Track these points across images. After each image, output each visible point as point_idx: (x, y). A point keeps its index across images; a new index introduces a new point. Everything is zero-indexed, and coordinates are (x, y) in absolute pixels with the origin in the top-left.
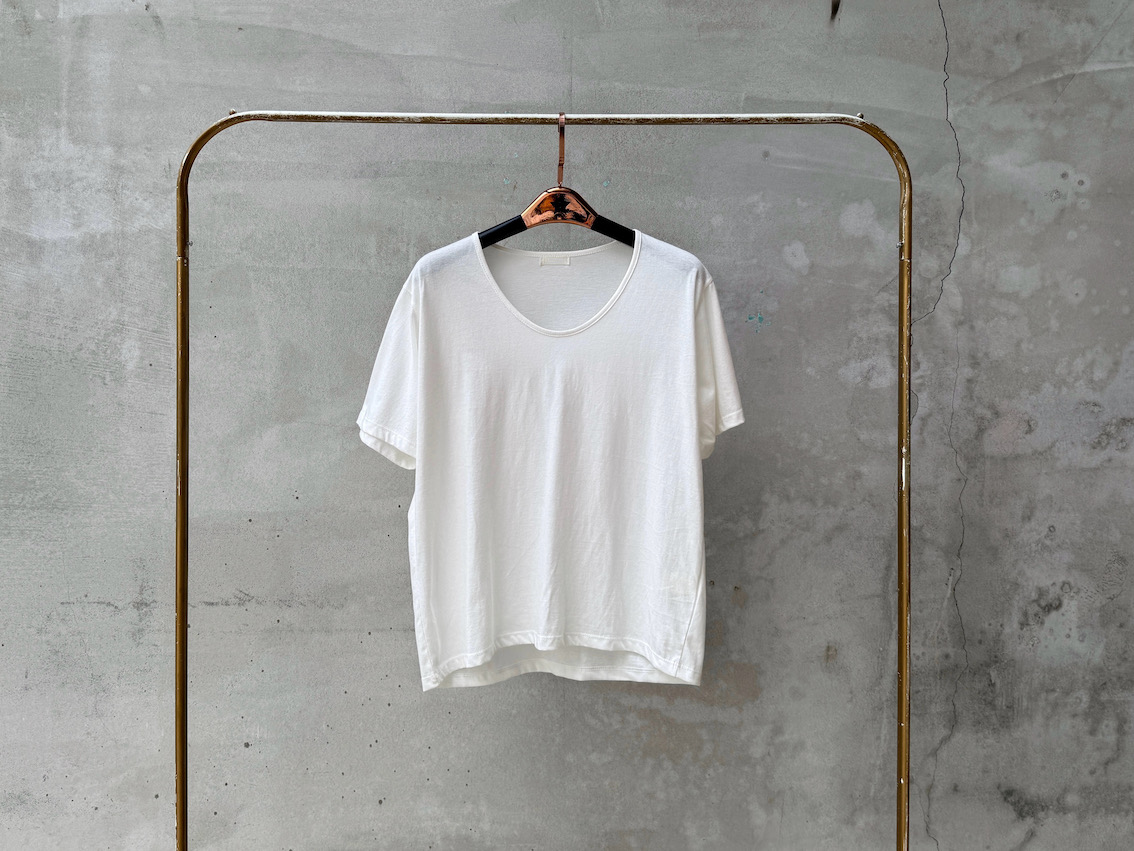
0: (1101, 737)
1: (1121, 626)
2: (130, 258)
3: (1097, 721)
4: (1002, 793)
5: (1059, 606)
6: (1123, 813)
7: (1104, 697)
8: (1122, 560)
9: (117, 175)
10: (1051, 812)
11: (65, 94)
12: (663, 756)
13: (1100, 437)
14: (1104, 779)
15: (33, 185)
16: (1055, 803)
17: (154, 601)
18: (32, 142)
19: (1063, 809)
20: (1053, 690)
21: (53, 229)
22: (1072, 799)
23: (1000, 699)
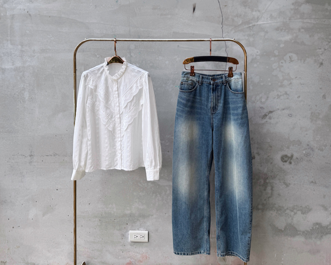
0: (267, 191)
1: (271, 163)
2: (26, 72)
3: (266, 187)
5: (254, 158)
6: (273, 210)
7: (267, 181)
8: (271, 147)
9: (22, 52)
10: (255, 210)
11: (9, 33)
12: (158, 193)
13: (264, 115)
14: (268, 202)
15: (2, 55)
16: (256, 207)
17: (34, 155)
19: (258, 209)
20: (254, 179)
21: (8, 66)
22: (260, 207)
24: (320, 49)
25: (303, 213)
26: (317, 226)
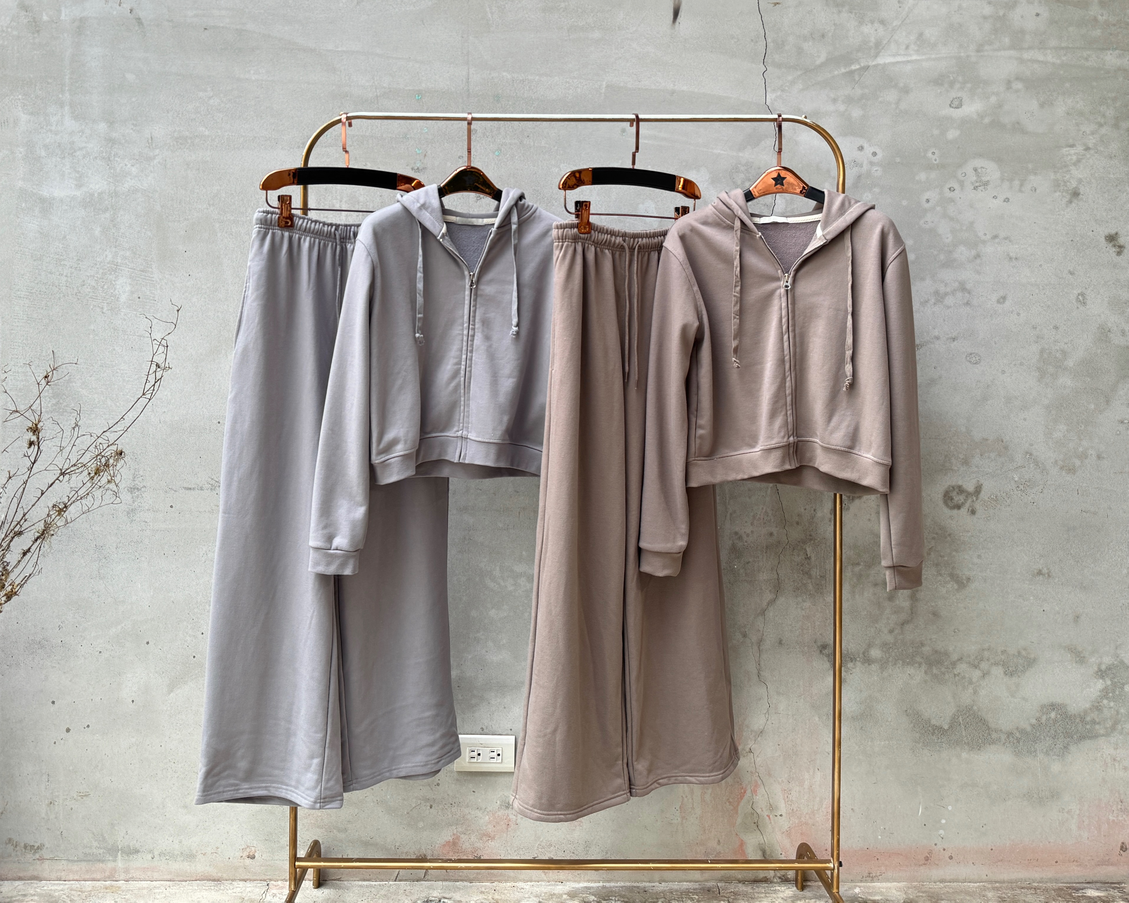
0: (898, 602)
2: (122, 212)
4: (818, 647)
6: (917, 665)
9: (110, 145)
10: (858, 664)
14: (901, 637)
15: (43, 154)
16: (861, 655)
17: (144, 487)
18: (42, 119)
19: (868, 661)
20: (858, 564)
21: (60, 189)
22: (875, 653)
23: (815, 570)
24: (1072, 146)
25: (1010, 673)
26: (1053, 715)
